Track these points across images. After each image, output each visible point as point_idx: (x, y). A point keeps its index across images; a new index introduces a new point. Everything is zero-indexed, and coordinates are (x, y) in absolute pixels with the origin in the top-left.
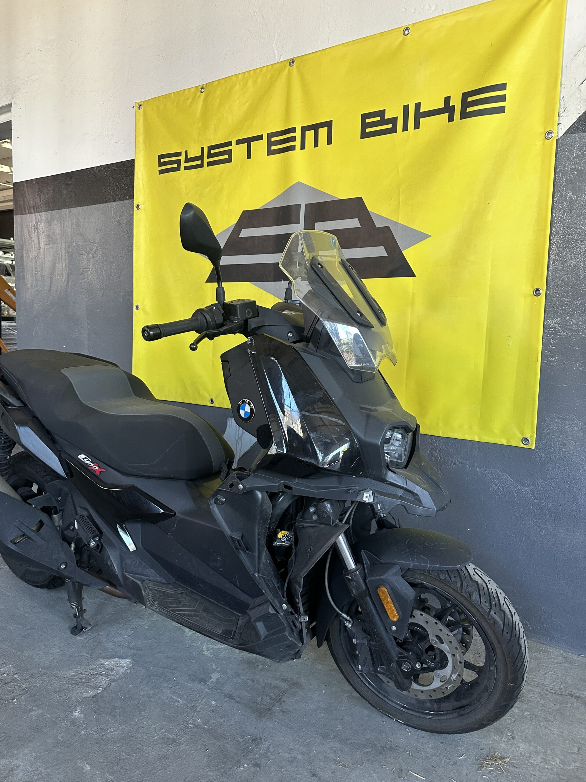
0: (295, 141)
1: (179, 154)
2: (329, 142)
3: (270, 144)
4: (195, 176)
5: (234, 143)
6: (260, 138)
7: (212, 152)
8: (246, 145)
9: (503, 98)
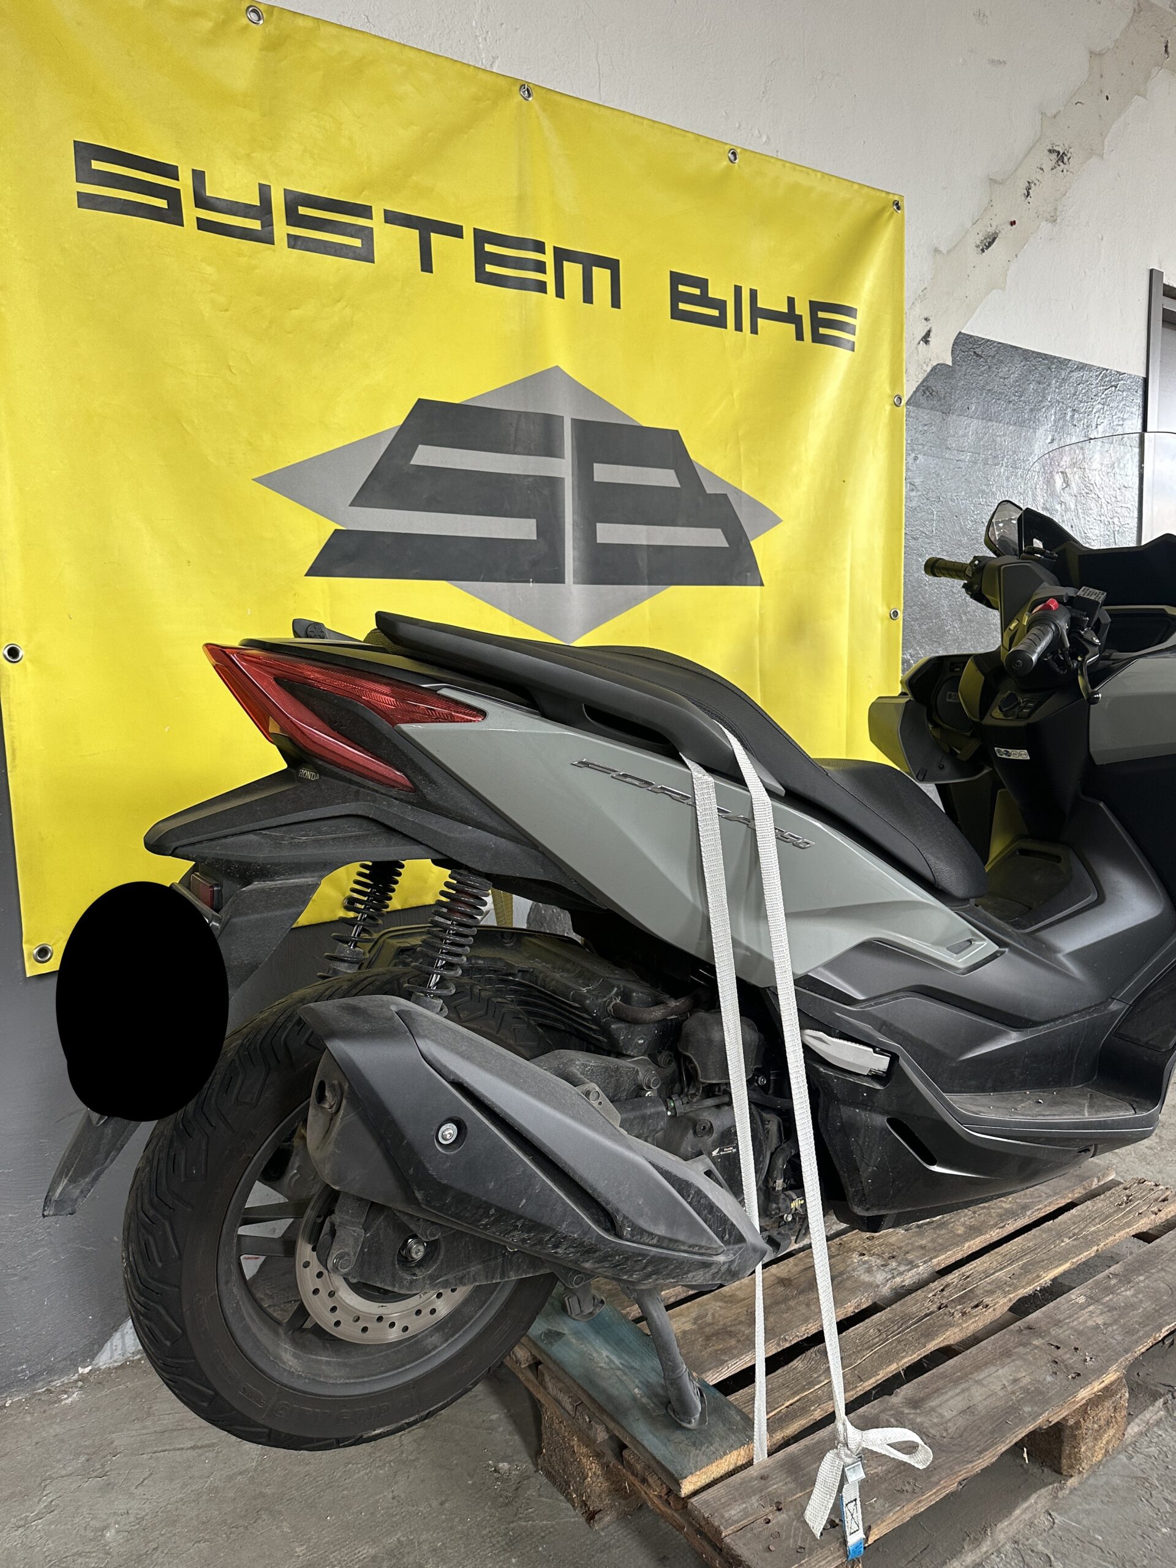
0: (545, 273)
1: (172, 172)
2: (616, 303)
3: (481, 256)
4: (246, 260)
5: (378, 214)
6: (457, 231)
7: (302, 210)
8: (415, 233)
9: (852, 330)
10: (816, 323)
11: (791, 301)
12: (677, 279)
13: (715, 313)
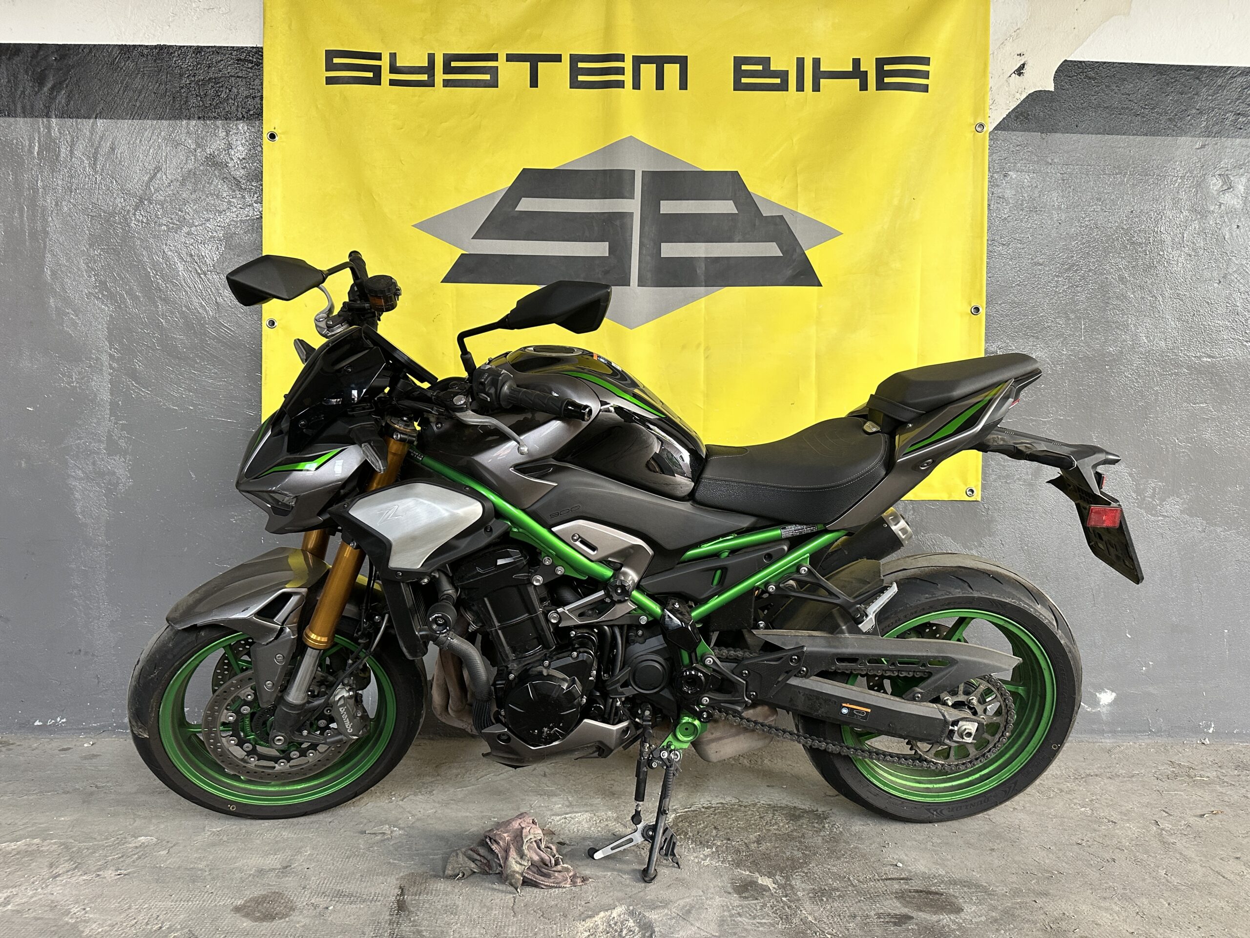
0: (624, 74)
1: (378, 56)
2: (683, 85)
3: (575, 71)
4: (417, 98)
5: (502, 57)
6: (557, 58)
7: (453, 64)
8: (527, 65)
9: (926, 75)
10: (881, 74)
11: (856, 62)
12: (739, 61)
13: (778, 81)
